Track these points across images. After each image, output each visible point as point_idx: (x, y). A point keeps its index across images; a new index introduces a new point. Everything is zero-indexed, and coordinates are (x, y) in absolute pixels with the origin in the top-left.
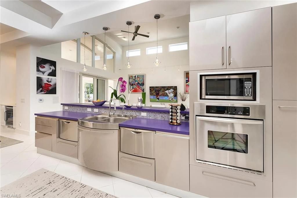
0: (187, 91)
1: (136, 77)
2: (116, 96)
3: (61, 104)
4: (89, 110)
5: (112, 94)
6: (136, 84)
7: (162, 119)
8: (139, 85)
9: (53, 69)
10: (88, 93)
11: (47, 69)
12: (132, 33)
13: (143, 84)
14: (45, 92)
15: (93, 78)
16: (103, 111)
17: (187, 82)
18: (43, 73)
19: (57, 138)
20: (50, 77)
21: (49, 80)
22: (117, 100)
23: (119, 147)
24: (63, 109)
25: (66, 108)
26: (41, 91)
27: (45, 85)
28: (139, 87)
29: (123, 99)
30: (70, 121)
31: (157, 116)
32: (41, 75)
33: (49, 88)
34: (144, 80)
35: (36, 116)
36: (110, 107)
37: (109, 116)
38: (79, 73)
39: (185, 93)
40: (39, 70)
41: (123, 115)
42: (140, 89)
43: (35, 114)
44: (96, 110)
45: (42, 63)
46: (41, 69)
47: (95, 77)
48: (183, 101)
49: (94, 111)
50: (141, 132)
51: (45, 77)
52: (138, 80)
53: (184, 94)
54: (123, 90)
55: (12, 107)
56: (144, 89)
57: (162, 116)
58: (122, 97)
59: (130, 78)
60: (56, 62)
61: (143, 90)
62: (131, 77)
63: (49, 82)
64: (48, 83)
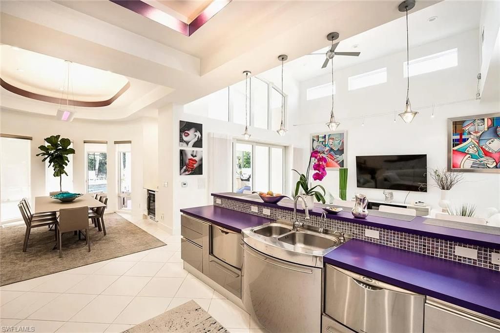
0: (456, 164)
1: (327, 137)
2: (306, 188)
3: (212, 195)
4: (254, 209)
5: (298, 184)
6: (327, 151)
7: (424, 252)
8: (332, 152)
10: (240, 167)
11: (192, 136)
12: (324, 54)
13: (341, 151)
14: (189, 171)
15: (251, 146)
16: (279, 214)
17: (457, 145)
18: (187, 143)
19: (210, 254)
21: (194, 154)
22: (308, 197)
23: (323, 304)
24: (215, 202)
25: (219, 201)
26: (185, 171)
27: (189, 162)
28: (332, 158)
29: (322, 196)
30: (228, 231)
31: (409, 242)
32: (184, 147)
33: (194, 165)
34: (343, 142)
35: (182, 213)
36: (295, 210)
37: (293, 228)
38: (232, 139)
39: (449, 170)
40: (183, 140)
41: (321, 230)
42: (336, 160)
43: (181, 211)
44: (267, 212)
45: (186, 129)
46: (185, 138)
47: (255, 144)
48: (443, 188)
49: (264, 213)
50: (381, 288)
51: (189, 149)
52: (331, 143)
53: (448, 174)
54: (319, 177)
55: (154, 192)
56: (343, 161)
57: (424, 246)
58: (318, 190)
59: (313, 140)
60: (202, 125)
61: (342, 164)
62: (315, 139)
63: (194, 157)
64: (192, 157)
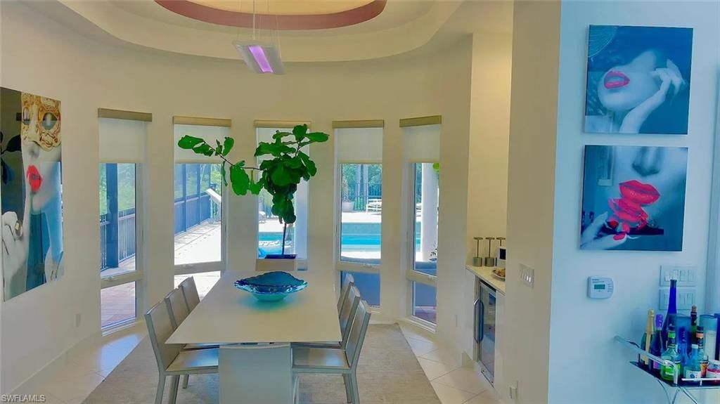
9: (672, 86)
14: (620, 234)
18: (619, 117)
20: (654, 141)
21: (649, 160)
32: (603, 136)
33: (646, 210)
45: (614, 59)
63: (644, 174)
64: (636, 178)
